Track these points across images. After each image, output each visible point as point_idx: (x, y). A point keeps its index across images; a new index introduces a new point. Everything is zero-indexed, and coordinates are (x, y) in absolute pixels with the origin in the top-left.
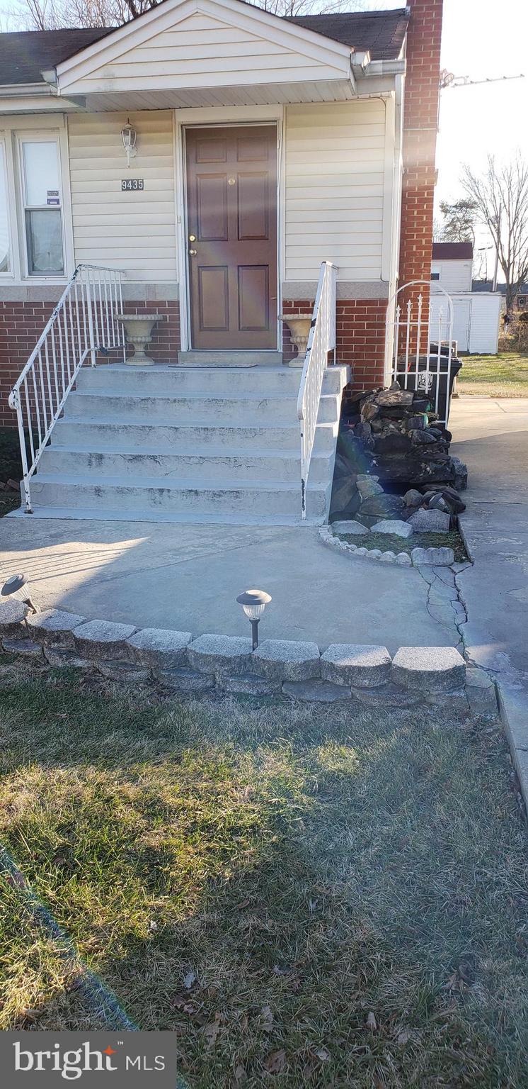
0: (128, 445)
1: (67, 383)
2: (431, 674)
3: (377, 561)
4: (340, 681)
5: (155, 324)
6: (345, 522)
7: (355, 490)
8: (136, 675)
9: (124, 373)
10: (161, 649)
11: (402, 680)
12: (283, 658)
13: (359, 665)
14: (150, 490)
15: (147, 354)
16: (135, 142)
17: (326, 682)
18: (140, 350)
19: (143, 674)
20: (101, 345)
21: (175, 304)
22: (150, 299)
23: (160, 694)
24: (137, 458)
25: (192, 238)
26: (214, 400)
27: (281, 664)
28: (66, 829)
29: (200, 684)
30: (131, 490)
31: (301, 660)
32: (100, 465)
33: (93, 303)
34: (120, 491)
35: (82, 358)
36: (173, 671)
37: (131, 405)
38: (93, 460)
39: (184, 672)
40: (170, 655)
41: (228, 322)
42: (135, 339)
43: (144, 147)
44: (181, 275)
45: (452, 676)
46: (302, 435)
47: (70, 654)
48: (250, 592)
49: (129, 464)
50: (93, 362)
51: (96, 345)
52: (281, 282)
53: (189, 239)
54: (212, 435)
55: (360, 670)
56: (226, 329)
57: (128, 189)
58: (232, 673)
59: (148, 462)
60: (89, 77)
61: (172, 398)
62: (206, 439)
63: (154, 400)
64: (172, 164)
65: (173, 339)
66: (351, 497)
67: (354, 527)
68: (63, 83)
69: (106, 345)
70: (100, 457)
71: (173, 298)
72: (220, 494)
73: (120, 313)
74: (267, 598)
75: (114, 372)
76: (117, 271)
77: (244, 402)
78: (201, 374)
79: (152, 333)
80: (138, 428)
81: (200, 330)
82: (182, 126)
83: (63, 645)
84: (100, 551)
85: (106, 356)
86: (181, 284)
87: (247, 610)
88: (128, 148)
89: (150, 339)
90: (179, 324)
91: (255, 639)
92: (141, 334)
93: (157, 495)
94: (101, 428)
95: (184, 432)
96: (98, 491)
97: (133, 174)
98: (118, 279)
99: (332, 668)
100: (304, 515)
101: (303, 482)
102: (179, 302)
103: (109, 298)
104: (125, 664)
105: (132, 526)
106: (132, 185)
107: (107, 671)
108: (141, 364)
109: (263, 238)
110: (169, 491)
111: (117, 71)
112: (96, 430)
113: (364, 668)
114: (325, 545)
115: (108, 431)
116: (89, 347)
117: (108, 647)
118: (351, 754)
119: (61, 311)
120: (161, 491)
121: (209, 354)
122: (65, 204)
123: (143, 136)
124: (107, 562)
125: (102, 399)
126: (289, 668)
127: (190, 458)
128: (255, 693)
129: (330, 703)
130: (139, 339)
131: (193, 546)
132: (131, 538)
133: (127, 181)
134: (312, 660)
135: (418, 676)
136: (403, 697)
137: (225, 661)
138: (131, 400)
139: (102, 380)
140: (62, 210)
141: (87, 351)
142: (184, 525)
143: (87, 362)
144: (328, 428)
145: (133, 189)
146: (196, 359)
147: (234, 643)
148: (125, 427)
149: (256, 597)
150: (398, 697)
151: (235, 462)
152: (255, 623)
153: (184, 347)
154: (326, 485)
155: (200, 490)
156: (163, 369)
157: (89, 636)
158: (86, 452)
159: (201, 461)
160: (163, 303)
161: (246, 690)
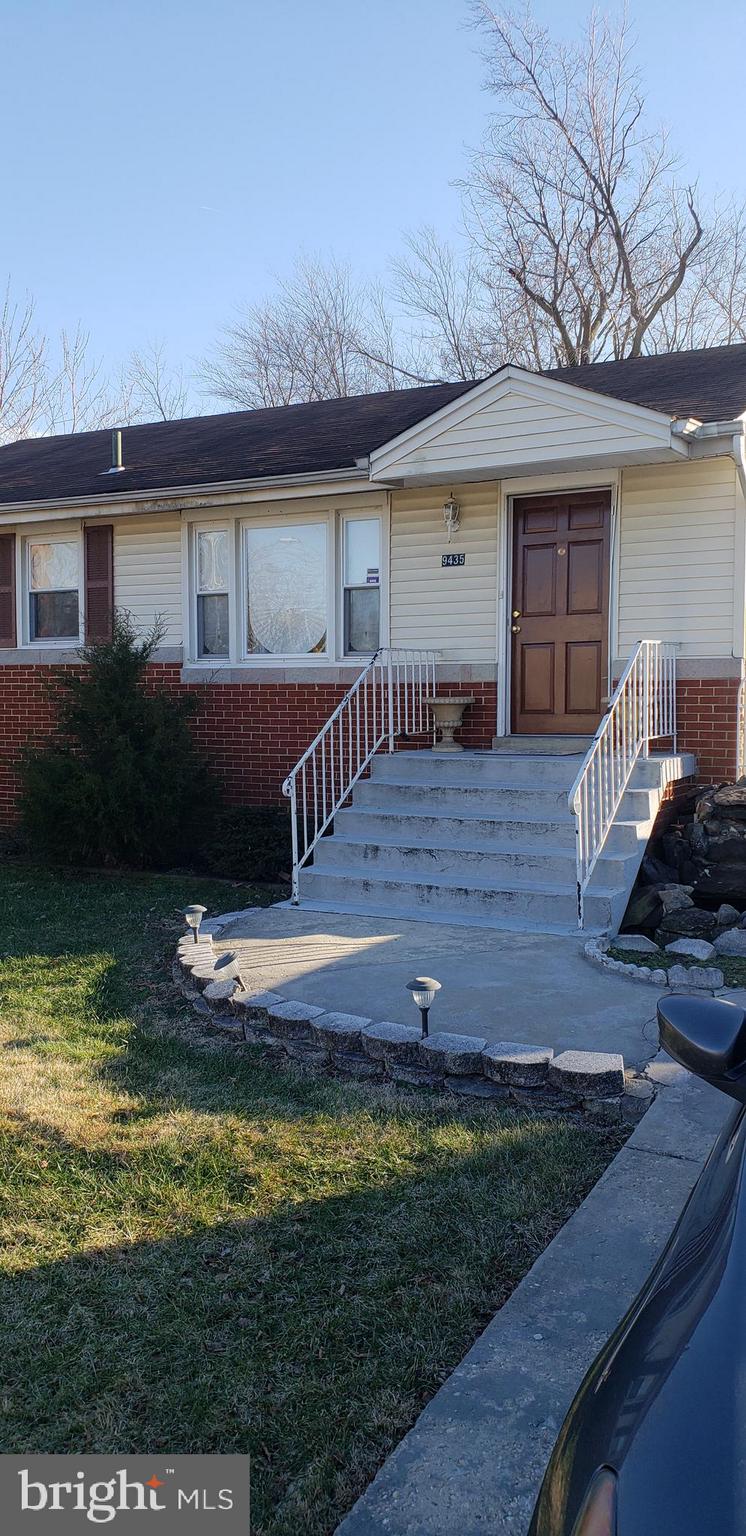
0: (408, 837)
1: (355, 769)
2: (583, 1076)
3: (630, 977)
4: (497, 1078)
5: (467, 707)
6: (630, 936)
7: (658, 902)
8: (315, 1056)
9: (421, 761)
10: (336, 1030)
11: (557, 1081)
12: (444, 1049)
13: (517, 1062)
14: (418, 886)
15: (456, 740)
16: (457, 517)
17: (488, 1079)
18: (448, 735)
19: (322, 1055)
20: (403, 730)
21: (492, 686)
22: (466, 681)
23: (330, 1074)
24: (412, 851)
25: (516, 614)
26: (507, 791)
27: (442, 1054)
28: (188, 1156)
29: (370, 1069)
30: (398, 886)
31: (461, 1052)
32: (375, 857)
33: (394, 685)
34: (388, 886)
35: (377, 745)
36: (346, 1054)
37: (420, 795)
38: (368, 851)
39: (356, 1056)
40: (345, 1037)
41: (553, 704)
42: (442, 724)
43: (467, 521)
44: (500, 653)
45: (605, 1081)
46: (577, 832)
47: (263, 1031)
48: (419, 979)
49: (404, 858)
50: (391, 748)
51: (395, 731)
52: (613, 659)
53: (512, 616)
54: (498, 829)
55: (517, 1067)
56: (550, 712)
57: (448, 565)
58: (399, 1061)
59: (424, 856)
60: (402, 461)
61: (463, 788)
62: (492, 834)
63: (445, 789)
64: (495, 537)
65: (486, 724)
66: (652, 909)
67: (641, 943)
68: (375, 469)
69: (410, 730)
70: (376, 849)
71: (492, 680)
72: (491, 895)
73: (431, 695)
74: (435, 985)
75: (409, 759)
76: (430, 651)
77: (541, 794)
78: (500, 762)
79: (464, 716)
80: (420, 819)
81: (521, 713)
82: (508, 496)
83: (261, 1023)
84: (340, 945)
85: (405, 742)
86: (500, 663)
87: (417, 998)
88: (449, 523)
89: (460, 724)
90: (496, 707)
91: (425, 1029)
92: (450, 719)
93: (425, 892)
94: (384, 818)
95: (469, 825)
96: (366, 884)
97: (454, 549)
98: (433, 659)
99: (491, 1063)
100: (581, 925)
101: (579, 885)
102: (496, 684)
103: (424, 678)
104: (307, 1044)
105: (390, 923)
106: (454, 560)
107: (290, 1050)
108: (447, 751)
109: (598, 612)
110: (437, 888)
111: (429, 454)
112: (378, 821)
113: (519, 1064)
114: (584, 957)
115: (391, 822)
116: (387, 731)
117: (293, 1025)
118: (468, 1136)
119: (355, 695)
120: (430, 887)
121: (525, 740)
122: (383, 584)
123: (468, 509)
124: (348, 954)
125: (391, 788)
126: (448, 1058)
127: (467, 853)
128: (417, 1083)
129: (485, 1098)
130: (446, 724)
131: (437, 946)
132: (380, 935)
133: (448, 556)
134: (473, 1053)
135: (571, 1077)
136: (555, 1098)
137: (393, 1047)
138: (421, 789)
139: (394, 767)
140: (381, 588)
141: (383, 736)
142: (443, 926)
143: (385, 745)
144: (631, 827)
145: (453, 564)
146: (512, 745)
147: (407, 1031)
148: (408, 818)
149: (423, 983)
150: (550, 1098)
151: (517, 860)
152: (425, 1011)
153: (500, 732)
154: (619, 892)
155: (470, 889)
156: (470, 756)
157: (278, 1015)
158: (363, 843)
159: (480, 857)
160: (478, 685)
161: (408, 1078)
